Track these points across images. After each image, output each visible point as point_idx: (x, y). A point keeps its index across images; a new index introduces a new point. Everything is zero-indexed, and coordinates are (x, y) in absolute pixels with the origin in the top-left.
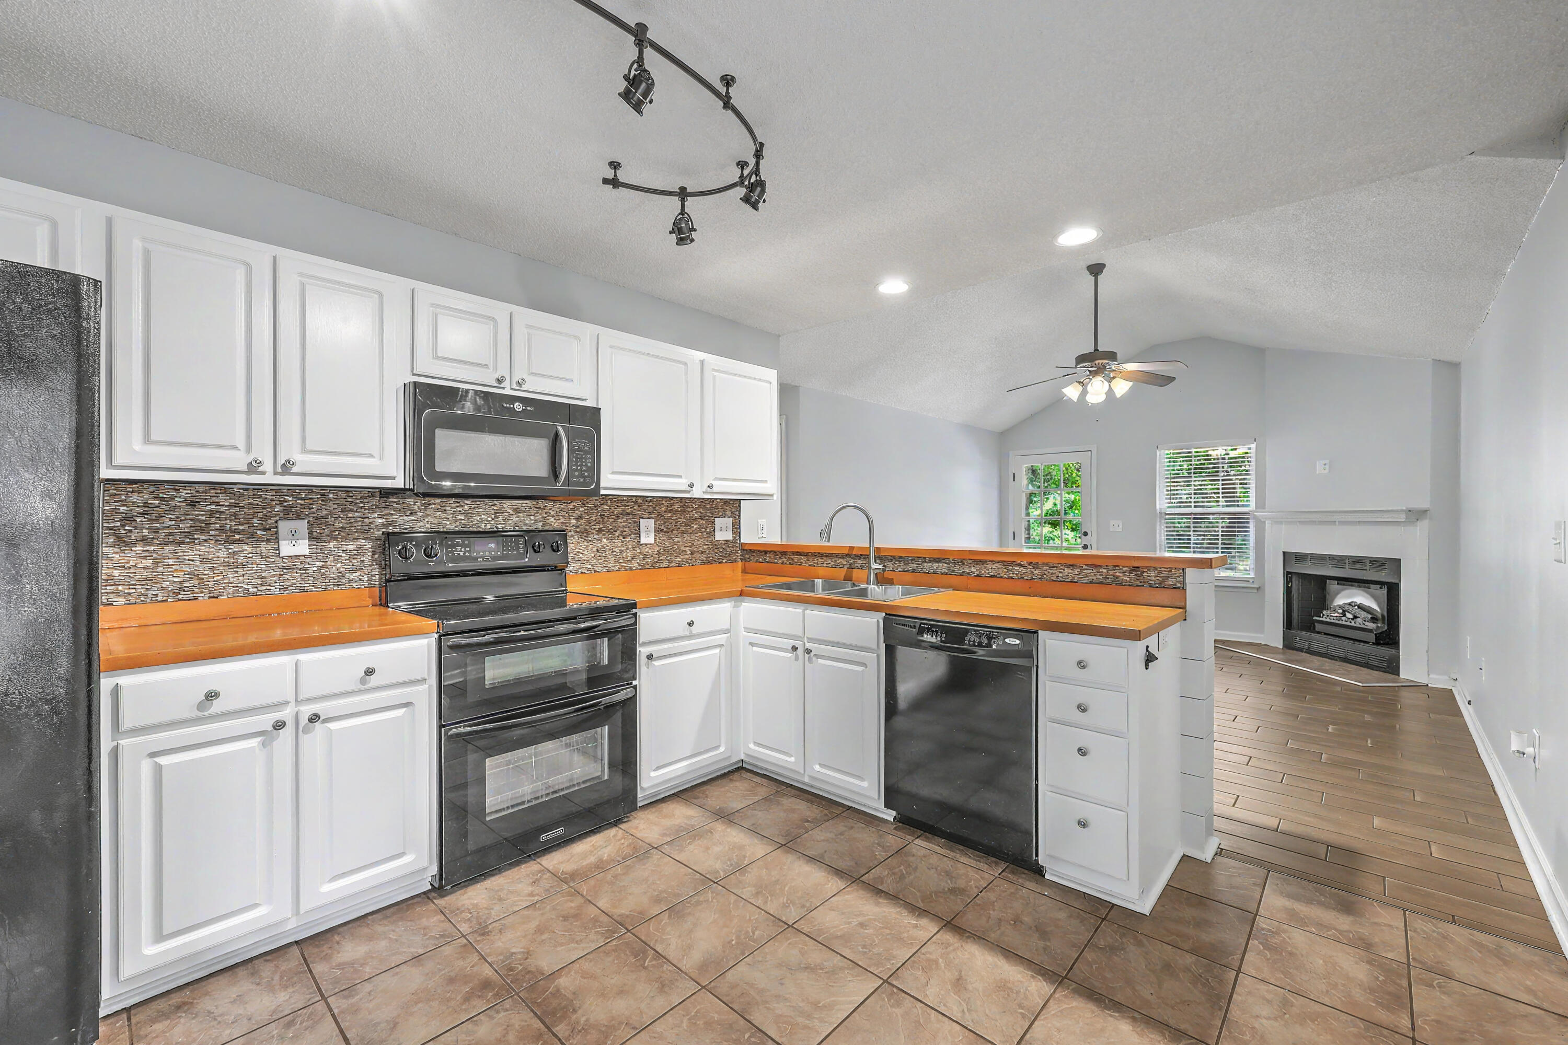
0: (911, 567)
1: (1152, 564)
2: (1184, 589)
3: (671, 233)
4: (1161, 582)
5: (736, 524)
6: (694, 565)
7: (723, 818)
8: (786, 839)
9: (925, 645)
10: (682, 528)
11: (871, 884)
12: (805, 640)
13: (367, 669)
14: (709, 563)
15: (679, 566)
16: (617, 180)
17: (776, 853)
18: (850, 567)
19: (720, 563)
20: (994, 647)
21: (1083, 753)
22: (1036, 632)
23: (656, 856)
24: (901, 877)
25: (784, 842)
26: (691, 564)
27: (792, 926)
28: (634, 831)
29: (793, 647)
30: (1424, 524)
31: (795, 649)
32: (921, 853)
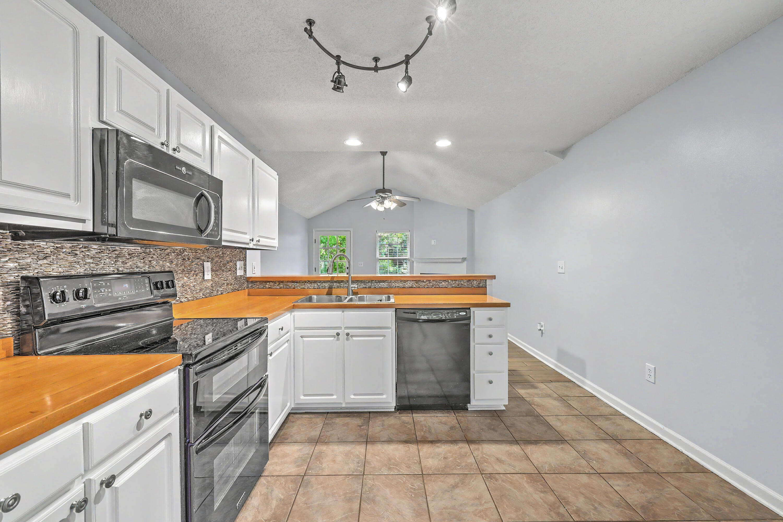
0: (367, 285)
1: (473, 278)
2: (486, 287)
3: (331, 82)
4: (478, 285)
5: (245, 265)
6: (228, 293)
7: (317, 442)
8: (364, 438)
9: (421, 321)
10: (223, 268)
11: (424, 441)
12: (343, 328)
13: (146, 412)
14: (234, 290)
15: (222, 294)
16: (312, 32)
17: (369, 447)
18: (330, 288)
19: (238, 290)
20: (455, 317)
21: (491, 354)
22: (470, 308)
23: (313, 479)
24: (430, 432)
25: (365, 440)
26: (227, 292)
27: (423, 474)
28: (277, 474)
29: (337, 333)
30: (465, 263)
31: (338, 334)
32: (422, 419)
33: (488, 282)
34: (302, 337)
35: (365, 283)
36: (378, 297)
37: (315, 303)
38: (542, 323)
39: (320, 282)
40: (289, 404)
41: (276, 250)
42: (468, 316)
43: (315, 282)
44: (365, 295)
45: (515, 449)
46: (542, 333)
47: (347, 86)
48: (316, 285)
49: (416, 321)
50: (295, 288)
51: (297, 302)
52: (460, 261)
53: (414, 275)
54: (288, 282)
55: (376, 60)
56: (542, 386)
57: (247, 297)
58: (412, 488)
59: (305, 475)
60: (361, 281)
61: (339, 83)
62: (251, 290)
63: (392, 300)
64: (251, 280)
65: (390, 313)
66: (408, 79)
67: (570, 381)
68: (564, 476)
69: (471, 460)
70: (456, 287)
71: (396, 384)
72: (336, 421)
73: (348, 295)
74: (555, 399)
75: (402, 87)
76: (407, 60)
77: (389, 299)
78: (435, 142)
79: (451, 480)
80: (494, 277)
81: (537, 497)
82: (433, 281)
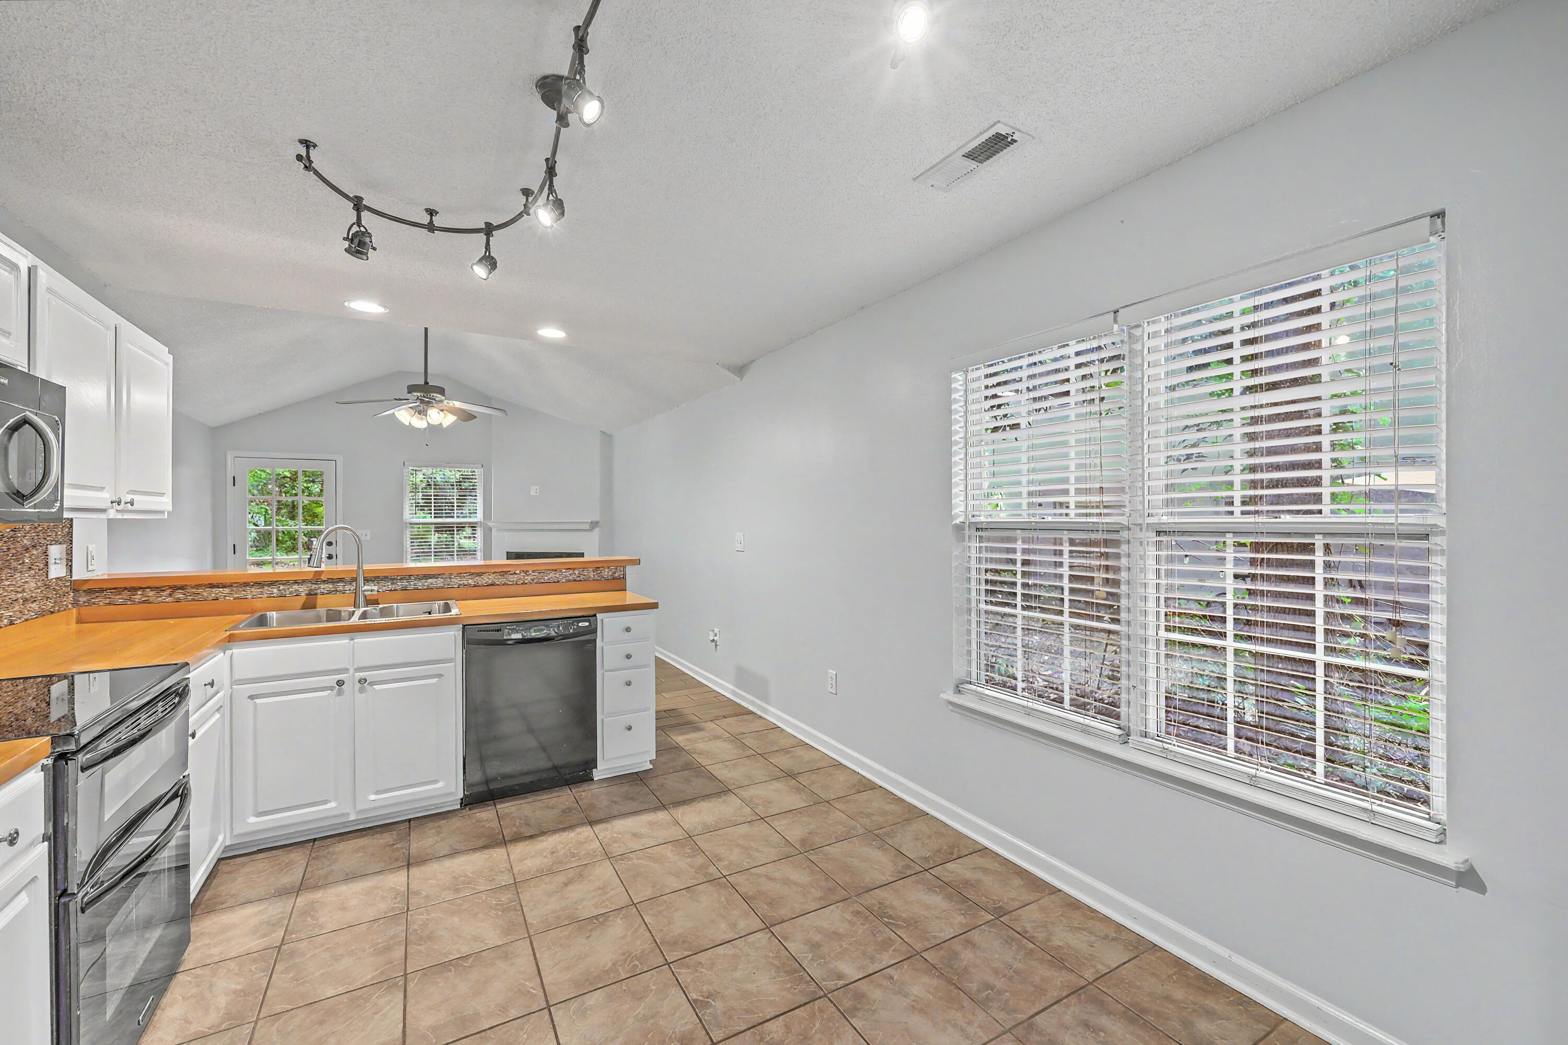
0: (399, 585)
1: (604, 565)
2: (624, 578)
3: (344, 239)
4: (611, 576)
5: (69, 553)
6: (26, 620)
7: (300, 890)
8: (402, 862)
9: (510, 642)
10: (14, 564)
11: (518, 838)
12: (351, 671)
13: (10, 835)
14: (41, 614)
15: (11, 623)
16: (311, 162)
17: (414, 871)
18: (311, 594)
19: (52, 613)
20: (571, 631)
21: (628, 684)
22: (595, 615)
23: (303, 945)
24: (527, 824)
25: (405, 863)
26: (23, 619)
27: (515, 883)
28: (217, 959)
29: (338, 681)
30: (597, 530)
31: (340, 683)
32: (513, 809)
33: (629, 569)
34: (251, 697)
35: (395, 581)
36: (425, 606)
37: (273, 627)
38: (716, 630)
39: (286, 583)
40: (221, 838)
41: (166, 517)
42: (593, 627)
43: (272, 584)
44: (395, 605)
45: (662, 816)
46: (716, 646)
47: (374, 249)
48: (275, 591)
49: (503, 643)
50: (217, 599)
51: (235, 627)
52: (587, 527)
53: (493, 562)
54: (198, 586)
55: (431, 213)
56: (711, 725)
57: (74, 626)
58: (497, 905)
59: (282, 944)
60: (385, 578)
61: (362, 244)
62: (85, 611)
63: (454, 611)
64: (86, 587)
65: (454, 634)
66: (490, 261)
67: (752, 713)
68: (721, 832)
69: (596, 845)
70: (575, 580)
71: (464, 759)
72: (337, 849)
73: (356, 605)
74: (725, 741)
75: (481, 271)
76: (489, 230)
77: (447, 608)
78: (535, 329)
79: (561, 878)
80: (637, 562)
81: (683, 864)
82: (533, 571)
